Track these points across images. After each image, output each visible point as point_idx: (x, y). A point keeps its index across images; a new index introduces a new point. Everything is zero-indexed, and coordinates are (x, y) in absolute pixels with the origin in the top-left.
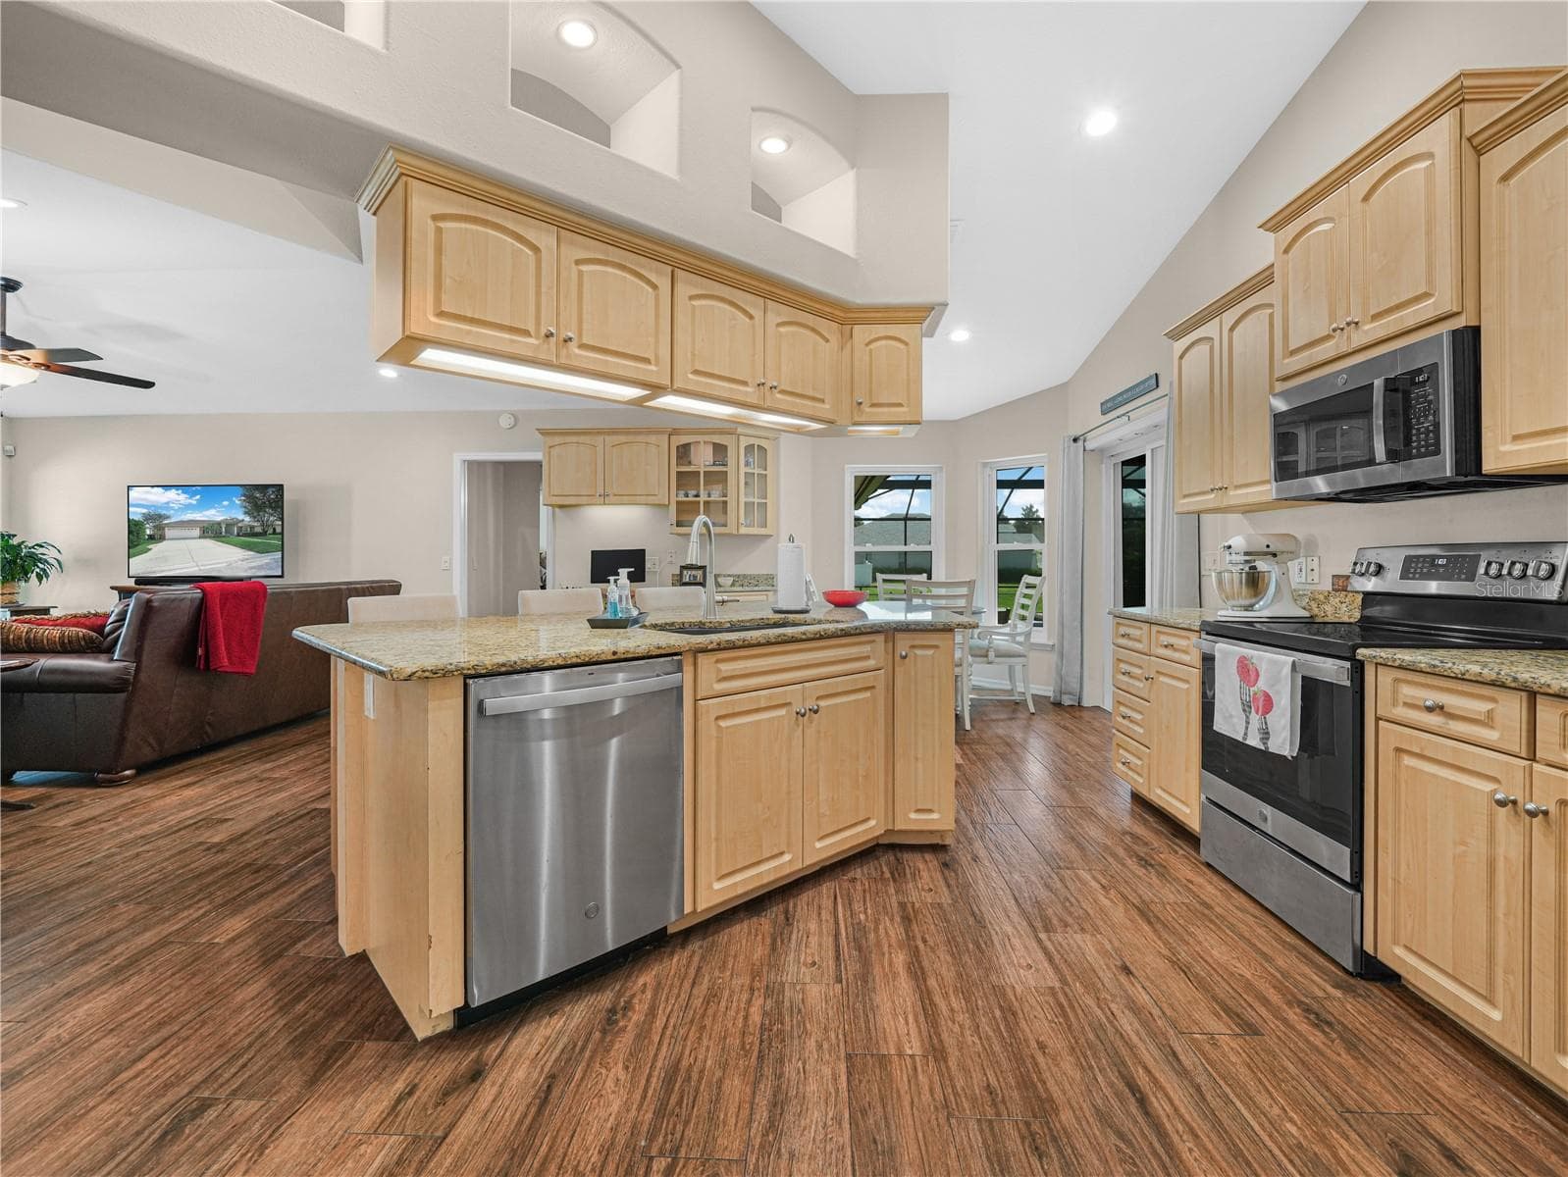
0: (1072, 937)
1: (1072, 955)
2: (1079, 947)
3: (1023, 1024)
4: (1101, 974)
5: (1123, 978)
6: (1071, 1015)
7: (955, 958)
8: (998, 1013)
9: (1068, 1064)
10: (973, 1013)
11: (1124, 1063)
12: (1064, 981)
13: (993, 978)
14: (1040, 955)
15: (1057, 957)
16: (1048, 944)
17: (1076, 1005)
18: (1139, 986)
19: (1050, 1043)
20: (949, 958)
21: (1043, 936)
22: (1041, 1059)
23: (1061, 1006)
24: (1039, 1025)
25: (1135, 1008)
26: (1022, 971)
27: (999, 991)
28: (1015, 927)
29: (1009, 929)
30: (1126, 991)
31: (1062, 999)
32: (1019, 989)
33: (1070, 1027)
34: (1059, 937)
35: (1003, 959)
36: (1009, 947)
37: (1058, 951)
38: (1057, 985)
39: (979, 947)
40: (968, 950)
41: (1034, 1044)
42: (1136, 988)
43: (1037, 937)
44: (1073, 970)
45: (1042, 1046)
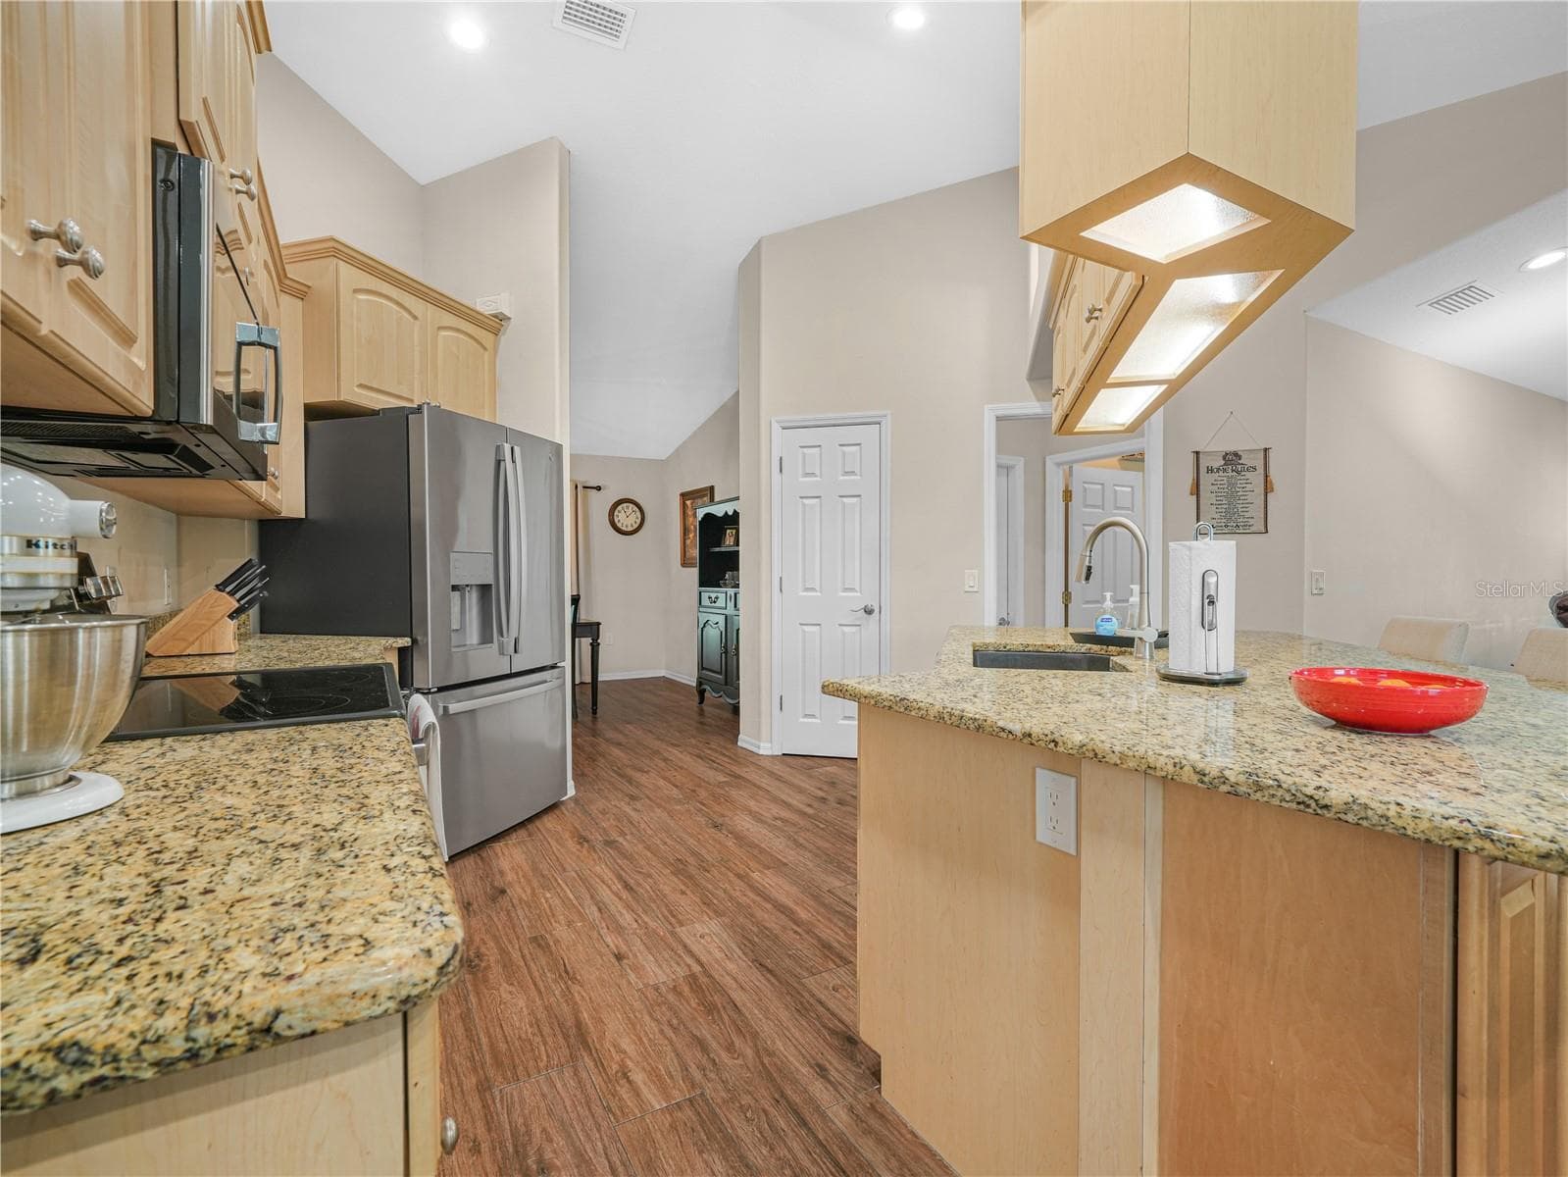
0: (668, 976)
1: (667, 956)
2: (660, 966)
3: (698, 900)
4: (642, 947)
5: (624, 949)
6: (666, 913)
7: (763, 926)
8: (715, 901)
9: (667, 890)
10: (731, 898)
11: (634, 898)
12: (673, 934)
13: (727, 920)
14: (695, 948)
15: (681, 951)
16: (689, 960)
17: (662, 919)
18: (612, 945)
19: (680, 896)
20: (767, 925)
21: (696, 968)
22: (683, 887)
23: (674, 916)
24: (686, 904)
25: (619, 930)
26: (707, 931)
27: (718, 913)
28: (724, 969)
29: (731, 966)
30: (624, 939)
31: (673, 920)
32: (706, 918)
33: (667, 906)
34: (681, 972)
35: (725, 935)
36: (724, 947)
37: (680, 957)
38: (678, 930)
39: (750, 941)
40: (757, 936)
41: (688, 892)
42: (614, 942)
43: (702, 965)
44: (666, 943)
45: (683, 893)
